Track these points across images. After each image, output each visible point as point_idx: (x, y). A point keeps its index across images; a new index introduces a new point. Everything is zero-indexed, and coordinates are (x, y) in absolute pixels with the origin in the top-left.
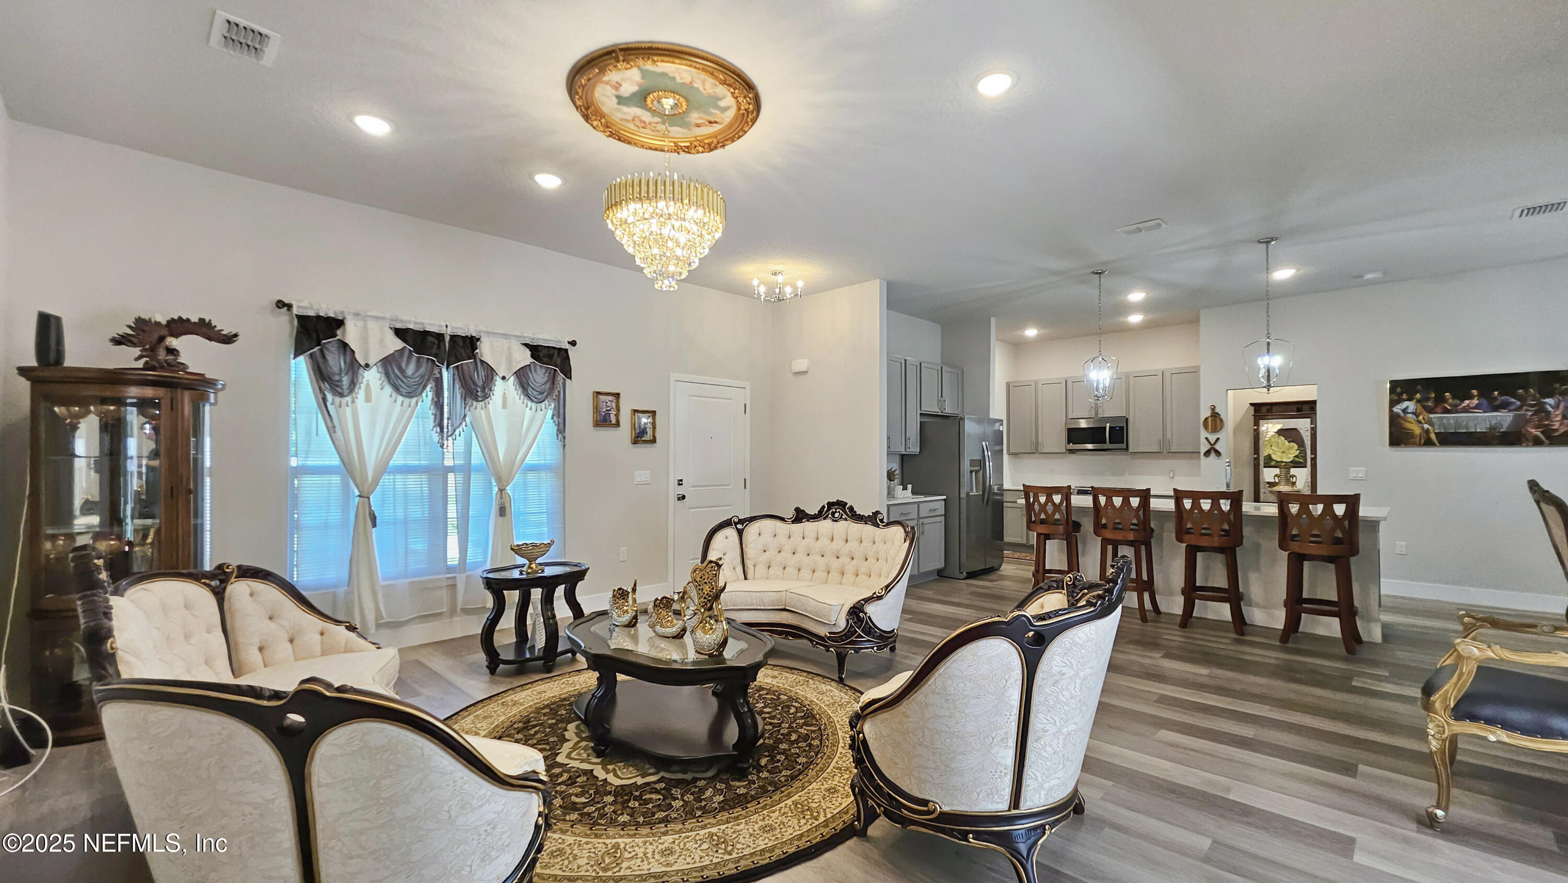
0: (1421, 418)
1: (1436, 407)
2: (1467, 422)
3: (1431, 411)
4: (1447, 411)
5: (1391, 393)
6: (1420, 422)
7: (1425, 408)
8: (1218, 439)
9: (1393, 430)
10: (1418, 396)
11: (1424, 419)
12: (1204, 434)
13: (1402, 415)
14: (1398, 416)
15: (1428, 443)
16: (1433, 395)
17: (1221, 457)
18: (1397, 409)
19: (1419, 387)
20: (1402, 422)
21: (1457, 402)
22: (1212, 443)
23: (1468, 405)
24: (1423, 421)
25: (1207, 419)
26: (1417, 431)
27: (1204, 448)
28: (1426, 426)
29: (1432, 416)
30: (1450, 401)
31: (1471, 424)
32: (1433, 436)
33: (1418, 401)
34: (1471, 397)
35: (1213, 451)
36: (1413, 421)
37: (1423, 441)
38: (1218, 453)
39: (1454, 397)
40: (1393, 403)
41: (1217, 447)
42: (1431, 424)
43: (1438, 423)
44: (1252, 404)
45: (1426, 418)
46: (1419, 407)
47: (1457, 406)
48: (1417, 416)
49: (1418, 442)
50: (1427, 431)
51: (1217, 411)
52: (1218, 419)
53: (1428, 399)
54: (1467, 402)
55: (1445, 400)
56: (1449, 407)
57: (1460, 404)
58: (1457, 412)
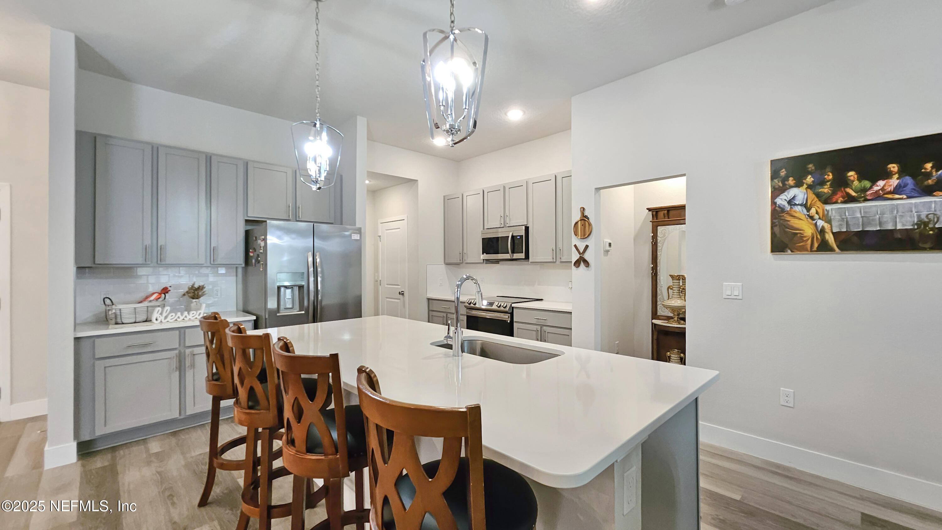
0: (813, 211)
1: (834, 193)
2: (883, 213)
3: (827, 201)
4: (850, 199)
5: (772, 178)
6: (812, 218)
7: (819, 196)
8: (587, 247)
9: (777, 229)
10: (809, 179)
11: (817, 213)
12: (575, 241)
13: (788, 207)
14: (783, 210)
15: (824, 247)
16: (831, 177)
17: (590, 268)
18: (782, 200)
19: (811, 167)
20: (788, 218)
21: (867, 184)
22: (581, 251)
23: (883, 189)
24: (816, 217)
25: (576, 223)
26: (808, 230)
27: (575, 257)
28: (821, 223)
29: (828, 207)
30: (856, 183)
31: (887, 217)
32: (830, 238)
33: (810, 187)
34: (888, 175)
35: (582, 261)
36: (803, 217)
37: (816, 245)
38: (587, 263)
39: (861, 178)
40: (777, 192)
41: (587, 256)
42: (829, 221)
43: (838, 217)
44: (649, 210)
45: (820, 211)
46: (812, 196)
47: (864, 190)
48: (808, 210)
49: (809, 247)
50: (822, 231)
51: (586, 213)
52: (587, 223)
53: (822, 183)
54: (881, 183)
55: (846, 183)
56: (854, 194)
57: (871, 188)
58: (866, 200)
